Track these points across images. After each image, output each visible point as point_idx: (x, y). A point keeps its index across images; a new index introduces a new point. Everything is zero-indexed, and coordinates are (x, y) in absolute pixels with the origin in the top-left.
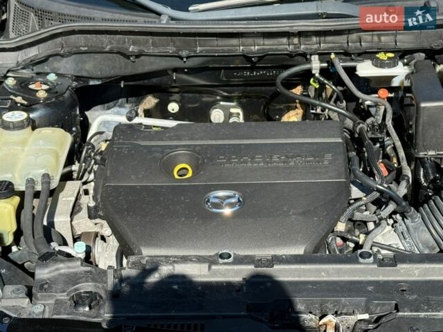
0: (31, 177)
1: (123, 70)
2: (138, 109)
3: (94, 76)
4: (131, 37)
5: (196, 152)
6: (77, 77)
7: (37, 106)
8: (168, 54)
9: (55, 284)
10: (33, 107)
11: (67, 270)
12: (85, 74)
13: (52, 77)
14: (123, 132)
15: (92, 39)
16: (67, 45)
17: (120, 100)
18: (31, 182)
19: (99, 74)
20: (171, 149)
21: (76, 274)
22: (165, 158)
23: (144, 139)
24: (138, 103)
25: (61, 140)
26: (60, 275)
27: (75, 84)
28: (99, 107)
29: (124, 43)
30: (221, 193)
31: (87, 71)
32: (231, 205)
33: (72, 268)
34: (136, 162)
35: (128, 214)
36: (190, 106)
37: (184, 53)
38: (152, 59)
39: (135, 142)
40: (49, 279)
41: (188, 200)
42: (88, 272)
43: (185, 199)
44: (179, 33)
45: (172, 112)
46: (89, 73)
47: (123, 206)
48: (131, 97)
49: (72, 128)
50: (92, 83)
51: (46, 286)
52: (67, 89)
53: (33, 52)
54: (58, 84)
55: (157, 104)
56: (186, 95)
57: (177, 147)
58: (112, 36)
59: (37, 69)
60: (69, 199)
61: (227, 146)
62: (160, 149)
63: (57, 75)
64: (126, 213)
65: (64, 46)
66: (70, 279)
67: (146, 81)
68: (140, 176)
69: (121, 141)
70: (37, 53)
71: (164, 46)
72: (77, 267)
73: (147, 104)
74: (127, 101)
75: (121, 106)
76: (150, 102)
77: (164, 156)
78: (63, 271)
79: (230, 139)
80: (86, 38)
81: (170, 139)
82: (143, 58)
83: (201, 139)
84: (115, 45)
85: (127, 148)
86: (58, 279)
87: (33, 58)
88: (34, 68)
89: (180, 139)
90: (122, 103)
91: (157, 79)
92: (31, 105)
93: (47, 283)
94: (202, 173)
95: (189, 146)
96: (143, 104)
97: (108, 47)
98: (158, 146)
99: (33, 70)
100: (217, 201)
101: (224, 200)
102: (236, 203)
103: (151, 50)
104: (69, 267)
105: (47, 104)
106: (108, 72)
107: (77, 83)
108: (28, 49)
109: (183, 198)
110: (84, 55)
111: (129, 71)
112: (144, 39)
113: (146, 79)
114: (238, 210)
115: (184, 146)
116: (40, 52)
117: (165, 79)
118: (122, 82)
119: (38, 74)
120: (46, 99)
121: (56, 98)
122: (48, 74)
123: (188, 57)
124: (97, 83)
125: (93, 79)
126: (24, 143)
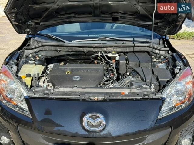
0: (35, 73)
5: (71, 69)
7: (37, 61)
8: (67, 51)
12: (48, 55)
15: (50, 47)
16: (44, 48)
18: (35, 75)
19: (51, 55)
22: (65, 70)
27: (45, 57)
29: (57, 48)
30: (76, 77)
33: (43, 89)
34: (58, 71)
49: (44, 65)
50: (49, 57)
52: (43, 58)
53: (36, 50)
54: (41, 57)
57: (67, 68)
59: (37, 54)
62: (63, 69)
63: (41, 55)
66: (43, 91)
68: (59, 73)
71: (66, 49)
76: (63, 63)
80: (48, 47)
82: (61, 51)
84: (55, 49)
86: (40, 90)
92: (35, 60)
93: (38, 91)
94: (72, 73)
96: (61, 64)
97: (53, 49)
99: (35, 54)
102: (79, 79)
103: (63, 50)
106: (53, 55)
110: (48, 51)
112: (61, 47)
115: (69, 68)
116: (38, 50)
117: (66, 57)
118: (56, 58)
120: (39, 59)
122: (39, 55)
123: (71, 52)
124: (50, 57)
125: (49, 56)
126: (33, 67)
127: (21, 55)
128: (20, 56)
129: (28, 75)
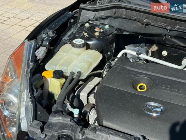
0: (74, 71)
1: (140, 30)
2: (149, 50)
3: (127, 30)
4: (147, 15)
5: (151, 79)
6: (119, 29)
7: (93, 39)
8: (161, 26)
9: (54, 126)
10: (91, 39)
11: (63, 121)
12: (123, 28)
13: (107, 27)
14: (121, 60)
15: (129, 13)
16: (117, 13)
17: (142, 44)
18: (72, 73)
19: (129, 30)
20: (140, 75)
21: (66, 124)
22: (135, 78)
23: (130, 66)
24: (150, 47)
25: (96, 57)
26: (60, 122)
27: (115, 32)
28: (132, 45)
29: (143, 17)
31: (124, 27)
32: (156, 112)
33: (65, 121)
34: (120, 77)
35: (104, 102)
36: (173, 54)
37: (168, 28)
38: (154, 28)
39: (125, 67)
40: (54, 123)
41: (136, 103)
42: (72, 125)
43: (134, 102)
44: (168, 17)
45: (163, 55)
46: (124, 28)
47: (104, 97)
48: (147, 44)
49: (108, 52)
50: (125, 33)
51: (50, 126)
52: (111, 34)
53: (103, 14)
54: (108, 31)
55: (157, 50)
56: (172, 48)
57: (144, 74)
58: (138, 13)
59: (102, 21)
60: (91, 86)
61: (168, 80)
62: (134, 73)
63: (110, 26)
64: (104, 101)
65: (116, 13)
66: (62, 126)
67: (151, 38)
68: (119, 84)
69: (119, 64)
70: (104, 14)
71: (160, 22)
72: (68, 121)
73: (153, 49)
74: (145, 45)
75: (142, 47)
76: (155, 48)
77: (135, 77)
78: (61, 121)
79: (172, 77)
80: (126, 12)
81: (142, 69)
82: (149, 26)
83: (158, 73)
84: (138, 17)
85: (120, 69)
86: (57, 124)
87: (101, 16)
88: (101, 21)
89: (147, 71)
90: (142, 46)
91: (157, 38)
92: (90, 38)
93: (52, 125)
94: (149, 91)
95: (149, 75)
96: (152, 48)
97: (135, 18)
98: (135, 71)
99: (100, 22)
100: (150, 108)
101: (154, 108)
102: (159, 112)
103: (155, 24)
104: (64, 120)
105: (98, 39)
106: (133, 29)
107: (117, 32)
108: (100, 12)
109: (134, 101)
110: (124, 19)
111: (142, 31)
112: (152, 17)
113: (151, 37)
114: (159, 115)
115: (147, 74)
116: (105, 14)
117: (160, 38)
118: (140, 36)
119: (102, 24)
120: (98, 36)
121: (103, 37)
122: (106, 25)
123: (170, 30)
124: (127, 33)
125: (126, 31)
126: (79, 55)
127: (72, 21)
128: (70, 23)
129: (58, 74)
